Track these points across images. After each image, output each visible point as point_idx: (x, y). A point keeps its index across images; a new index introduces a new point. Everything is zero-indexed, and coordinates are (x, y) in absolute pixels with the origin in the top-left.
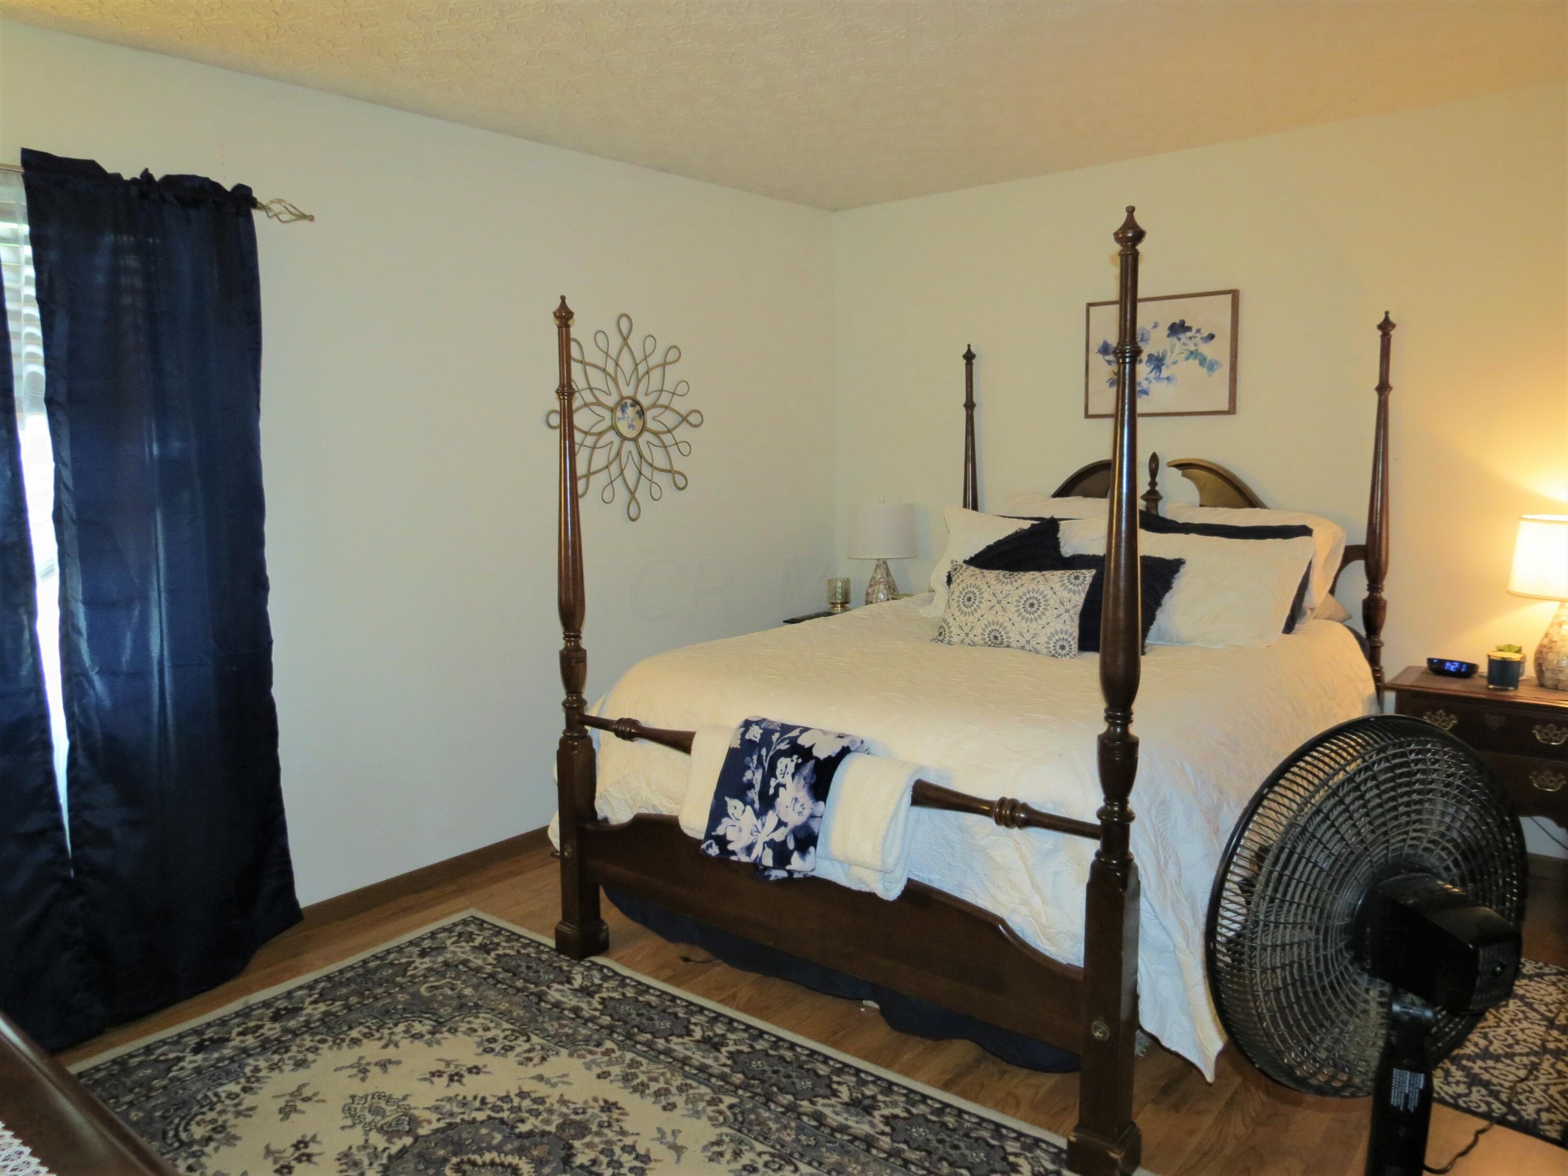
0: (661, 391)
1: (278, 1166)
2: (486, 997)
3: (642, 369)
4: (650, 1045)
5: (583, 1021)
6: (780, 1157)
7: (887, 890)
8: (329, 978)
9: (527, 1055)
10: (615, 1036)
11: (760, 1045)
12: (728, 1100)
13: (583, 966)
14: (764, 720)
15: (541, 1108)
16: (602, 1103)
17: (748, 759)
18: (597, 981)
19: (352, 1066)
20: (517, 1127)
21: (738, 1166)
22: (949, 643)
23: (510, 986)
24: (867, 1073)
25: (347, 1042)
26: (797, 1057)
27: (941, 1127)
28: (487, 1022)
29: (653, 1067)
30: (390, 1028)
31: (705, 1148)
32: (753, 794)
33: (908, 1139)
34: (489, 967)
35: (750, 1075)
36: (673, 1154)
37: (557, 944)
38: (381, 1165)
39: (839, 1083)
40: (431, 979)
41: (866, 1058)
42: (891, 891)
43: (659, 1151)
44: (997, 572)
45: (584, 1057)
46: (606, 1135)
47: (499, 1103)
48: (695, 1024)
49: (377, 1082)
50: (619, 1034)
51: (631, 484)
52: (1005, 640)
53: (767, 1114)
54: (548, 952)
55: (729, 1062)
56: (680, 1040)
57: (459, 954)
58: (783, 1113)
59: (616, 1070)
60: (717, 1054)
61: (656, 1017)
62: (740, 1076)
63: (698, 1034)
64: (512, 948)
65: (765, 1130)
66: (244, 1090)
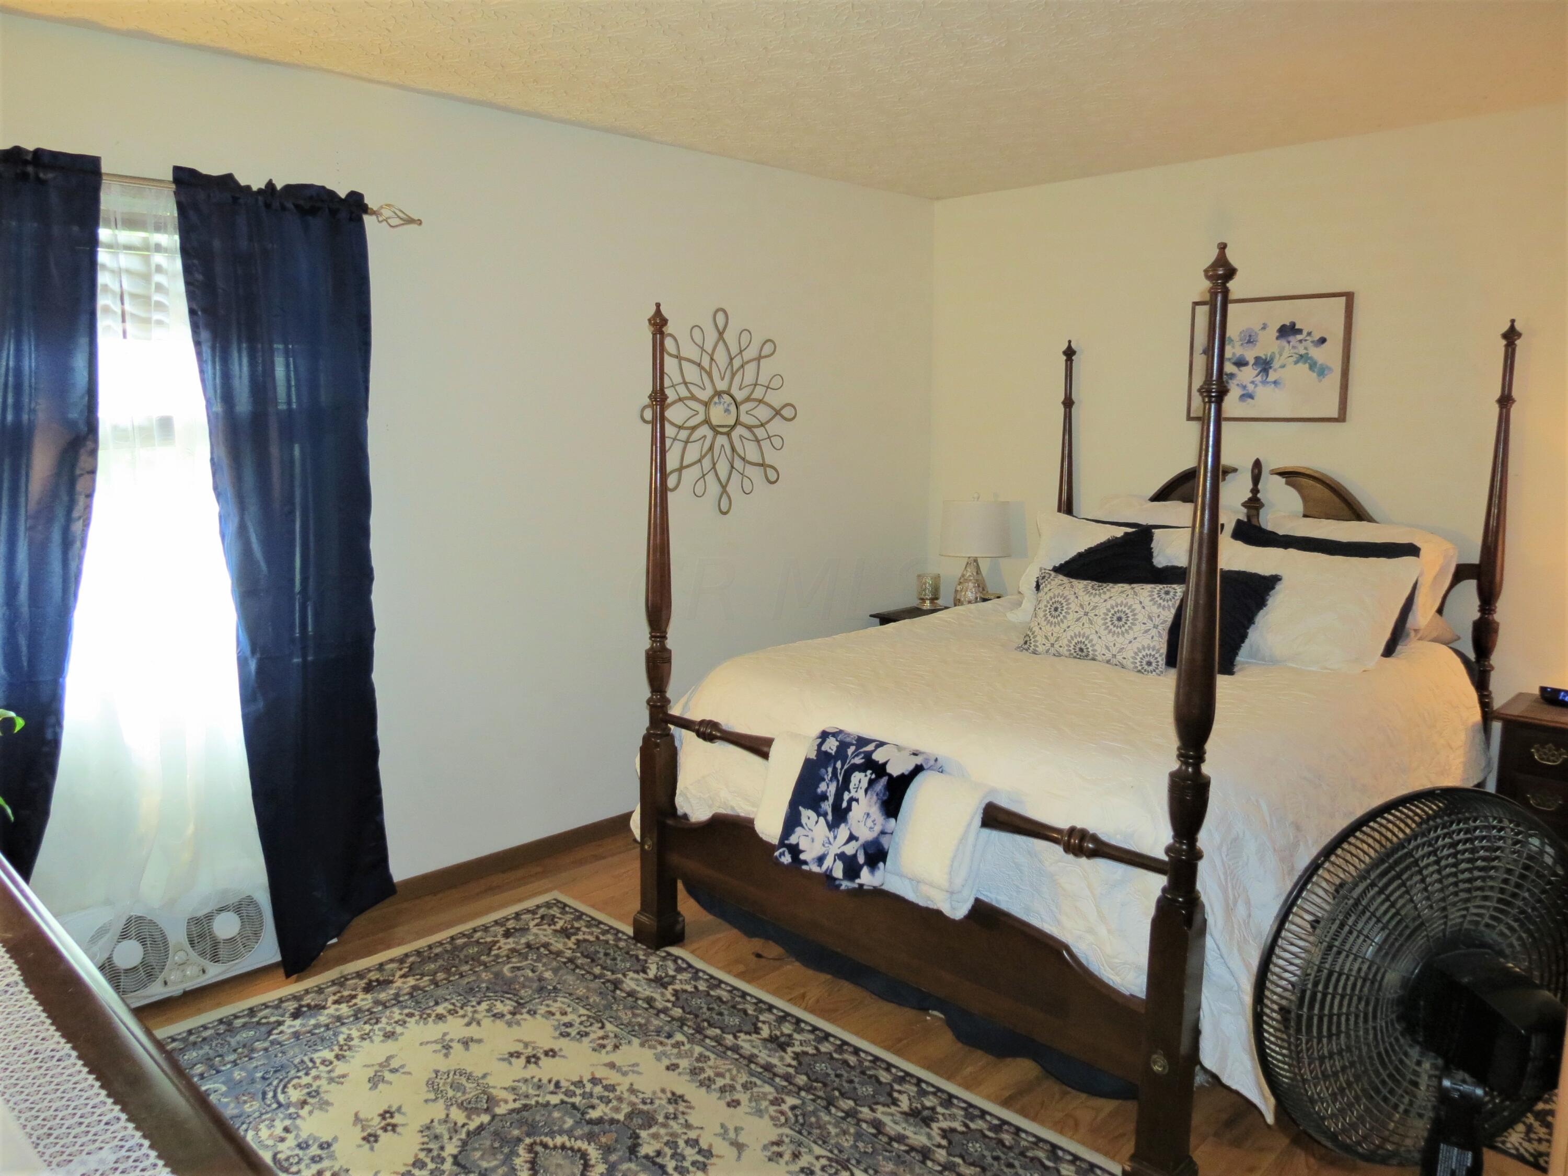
0: (756, 385)
1: (365, 1134)
2: (565, 981)
3: (737, 363)
4: (718, 1040)
5: (655, 1012)
6: (837, 1162)
7: (953, 909)
8: (418, 953)
9: (601, 1042)
10: (685, 1028)
11: (825, 1048)
12: (791, 1101)
13: (659, 956)
14: (841, 732)
15: (611, 1095)
16: (669, 1095)
17: (823, 771)
18: (671, 973)
19: (436, 1042)
20: (588, 1113)
21: (795, 1167)
22: (1035, 652)
23: (588, 972)
24: (928, 1083)
25: (433, 1015)
26: (861, 1062)
27: (997, 1144)
28: (564, 1006)
29: (720, 1062)
30: (473, 1006)
31: (765, 1148)
32: (827, 806)
33: (964, 1153)
34: (570, 952)
35: (813, 1078)
36: (734, 1151)
37: (634, 932)
38: (461, 1140)
39: (900, 1092)
40: (514, 960)
41: (928, 1068)
42: (958, 910)
43: (721, 1147)
44: (1085, 582)
45: (655, 1048)
46: (672, 1127)
47: (572, 1088)
48: (764, 1022)
49: (460, 1058)
50: (689, 1027)
51: (723, 476)
52: (1091, 653)
53: (826, 1118)
54: (625, 940)
55: (794, 1063)
56: (748, 1037)
57: (542, 936)
58: (844, 1119)
59: (684, 1063)
60: (783, 1054)
61: (726, 1012)
62: (804, 1078)
63: (765, 1033)
64: (592, 934)
65: (825, 1133)
66: (338, 1057)
